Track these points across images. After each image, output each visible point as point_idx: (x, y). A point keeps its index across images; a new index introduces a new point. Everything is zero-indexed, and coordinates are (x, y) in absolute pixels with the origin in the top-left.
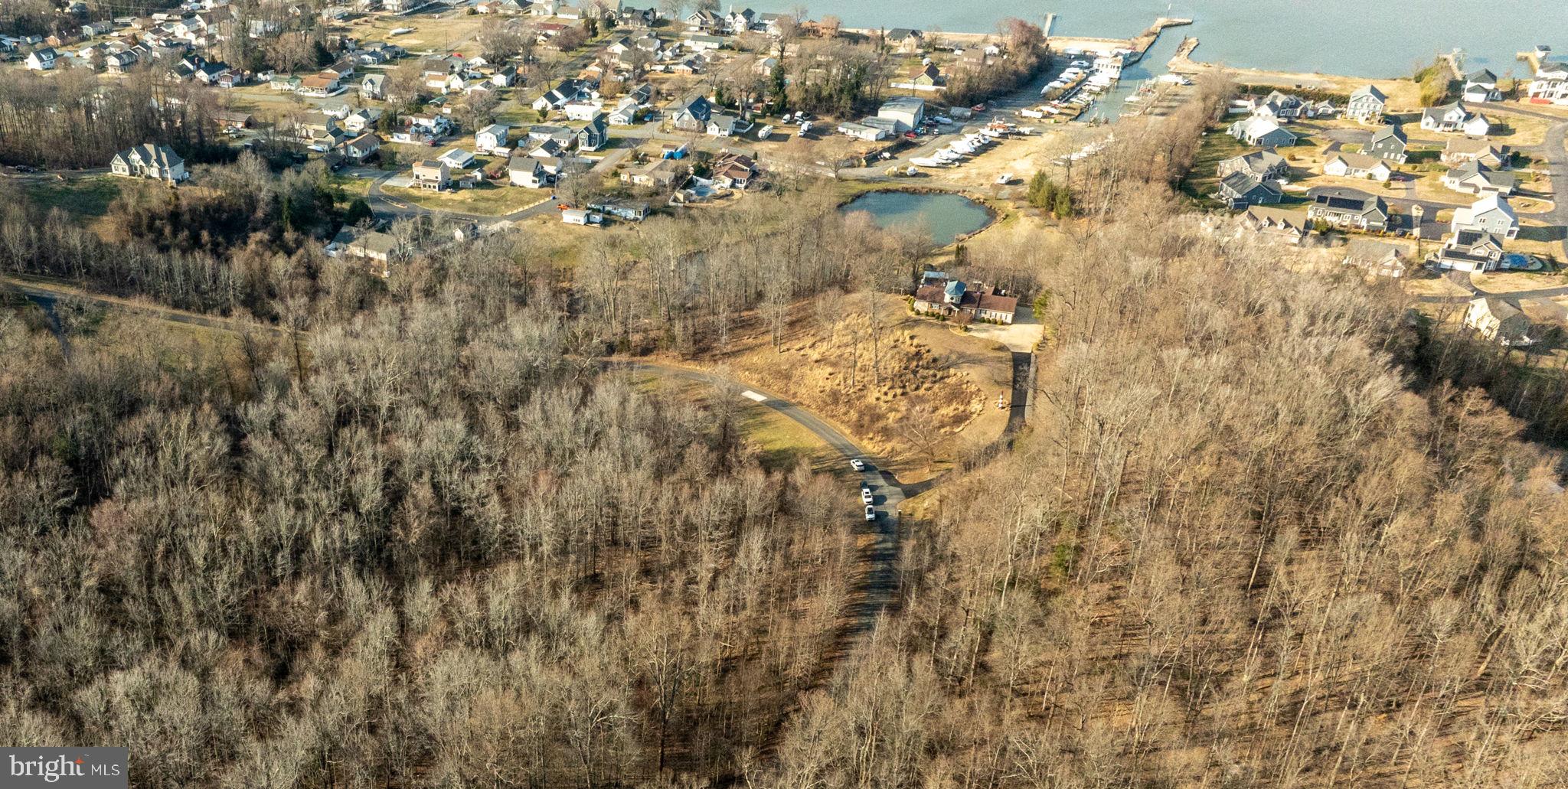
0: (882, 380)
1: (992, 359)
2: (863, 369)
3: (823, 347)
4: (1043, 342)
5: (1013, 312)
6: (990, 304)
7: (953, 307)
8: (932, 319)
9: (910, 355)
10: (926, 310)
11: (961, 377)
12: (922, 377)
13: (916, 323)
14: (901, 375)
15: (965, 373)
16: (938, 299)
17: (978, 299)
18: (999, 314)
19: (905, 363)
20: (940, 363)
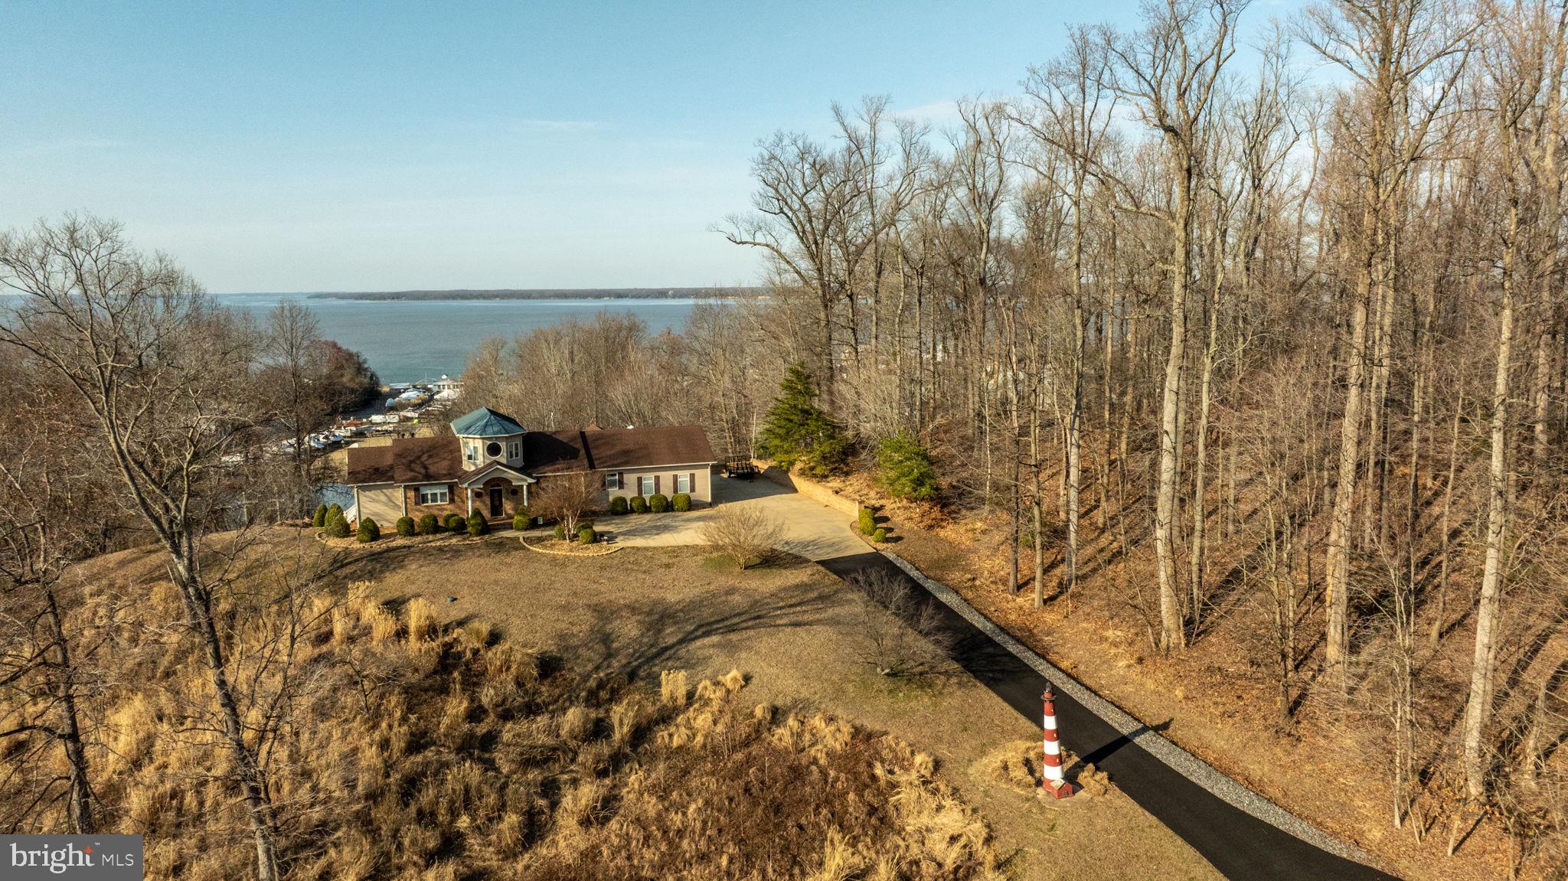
1: (794, 600)
2: (167, 818)
4: (877, 517)
5: (705, 467)
6: (626, 453)
7: (511, 474)
8: (439, 536)
9: (414, 678)
10: (401, 514)
11: (727, 700)
12: (528, 762)
13: (379, 563)
14: (411, 786)
15: (732, 677)
16: (440, 466)
17: (579, 445)
18: (666, 477)
19: (404, 719)
20: (582, 668)
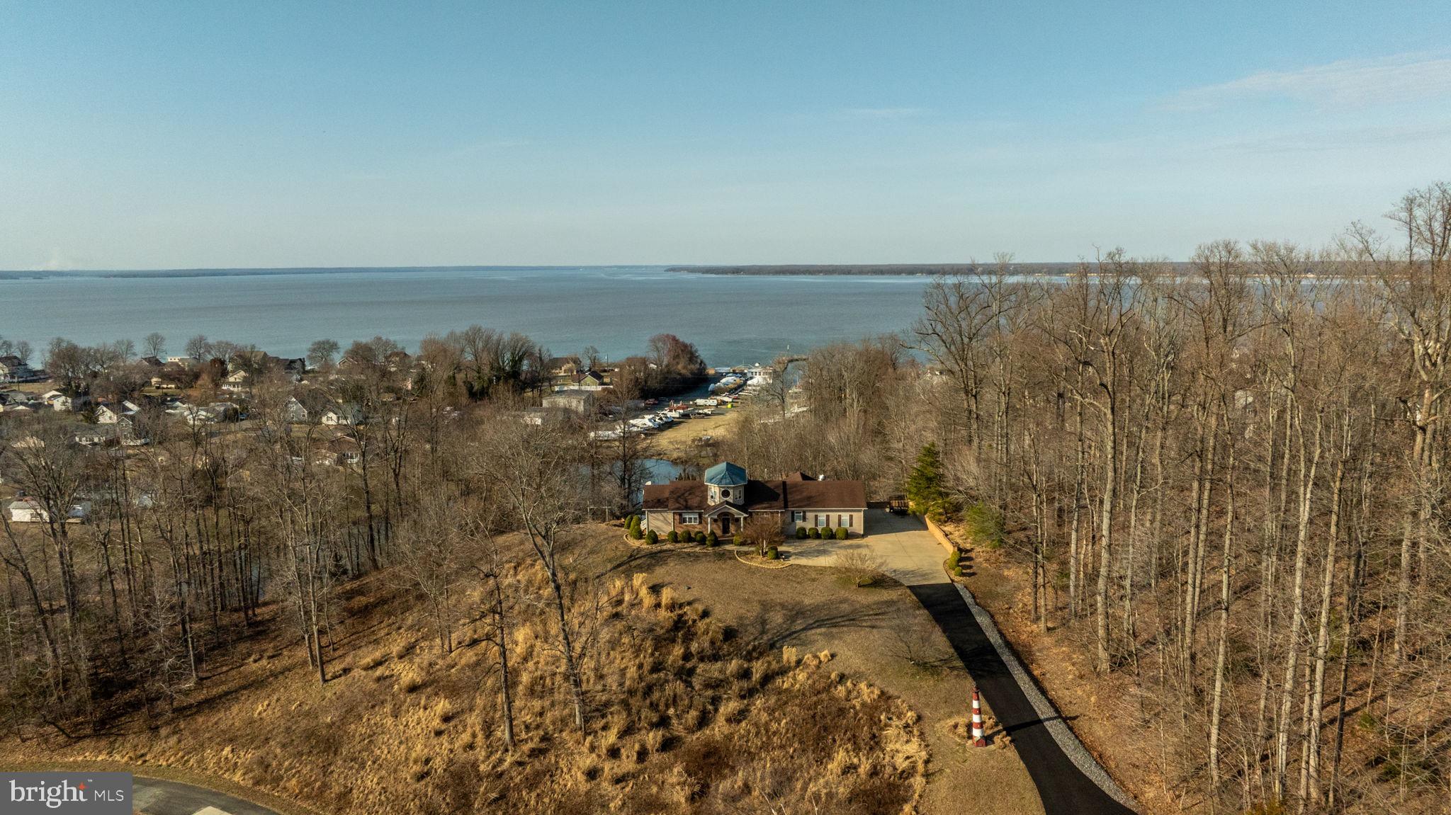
0: (595, 713)
1: (880, 611)
2: (538, 689)
3: (430, 652)
4: (963, 558)
5: (860, 511)
6: (809, 498)
7: (734, 510)
8: (691, 544)
9: (660, 631)
10: (671, 529)
11: (818, 667)
12: (707, 686)
13: (655, 559)
14: (649, 690)
15: (824, 655)
16: (694, 501)
17: (780, 491)
18: (834, 516)
19: (652, 654)
20: (747, 639)
